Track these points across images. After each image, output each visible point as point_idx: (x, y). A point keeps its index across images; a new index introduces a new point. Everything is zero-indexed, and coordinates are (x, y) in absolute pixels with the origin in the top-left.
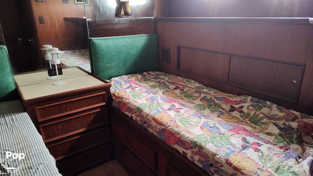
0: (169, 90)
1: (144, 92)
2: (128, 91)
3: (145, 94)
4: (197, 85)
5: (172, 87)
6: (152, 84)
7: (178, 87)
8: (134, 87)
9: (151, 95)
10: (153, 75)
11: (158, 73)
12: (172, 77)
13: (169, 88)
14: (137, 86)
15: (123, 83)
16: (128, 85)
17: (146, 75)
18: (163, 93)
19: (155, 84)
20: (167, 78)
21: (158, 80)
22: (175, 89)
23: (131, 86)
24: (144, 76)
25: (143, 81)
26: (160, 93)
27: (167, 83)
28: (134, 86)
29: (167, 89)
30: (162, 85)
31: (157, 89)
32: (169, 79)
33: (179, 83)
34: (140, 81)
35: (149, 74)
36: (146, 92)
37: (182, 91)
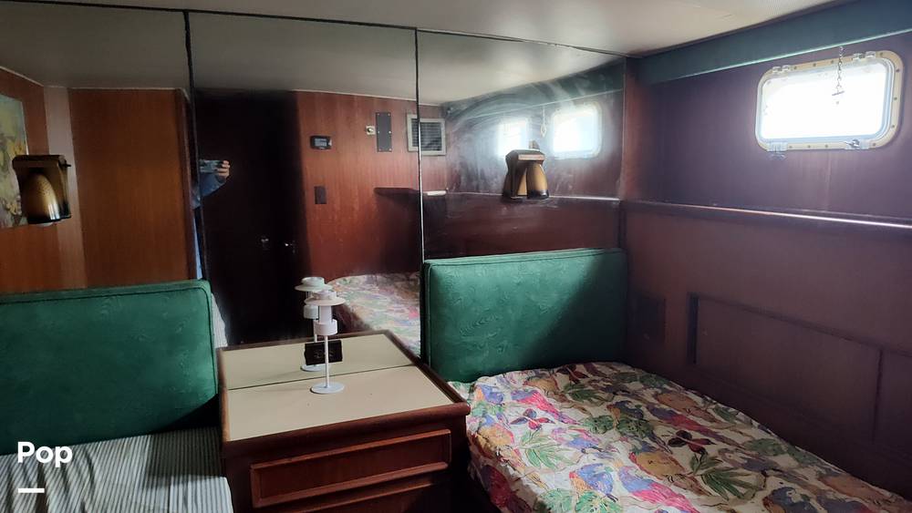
0: (654, 444)
1: (569, 444)
2: (521, 431)
3: (570, 453)
4: (756, 432)
5: (665, 432)
6: (599, 411)
7: (684, 434)
8: (541, 420)
9: (591, 458)
10: (604, 377)
11: (624, 369)
12: (670, 392)
13: (653, 438)
14: (549, 416)
15: (508, 399)
16: (521, 410)
17: (584, 376)
18: (633, 455)
19: (608, 413)
20: (651, 391)
21: (619, 398)
22: (675, 442)
23: (530, 413)
24: (576, 378)
25: (570, 398)
26: (622, 451)
27: (648, 416)
28: (540, 414)
29: (647, 440)
30: (632, 421)
31: (613, 434)
32: (656, 396)
33: (691, 417)
34: (562, 399)
35: (595, 372)
36: (573, 444)
37: (699, 456)
